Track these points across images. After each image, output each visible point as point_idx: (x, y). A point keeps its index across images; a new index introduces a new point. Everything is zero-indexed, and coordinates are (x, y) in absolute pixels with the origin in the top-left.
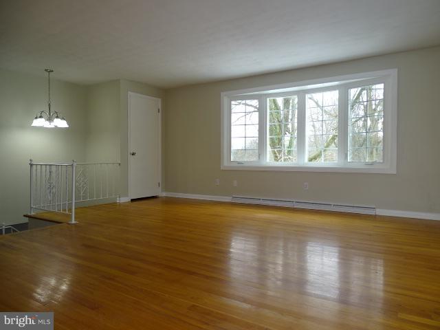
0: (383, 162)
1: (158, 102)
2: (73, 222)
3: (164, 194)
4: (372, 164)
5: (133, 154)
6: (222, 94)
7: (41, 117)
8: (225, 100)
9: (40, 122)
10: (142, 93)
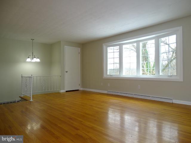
0: (177, 75)
1: (79, 50)
2: (31, 100)
3: (82, 89)
4: (171, 76)
5: (67, 72)
6: (103, 44)
7: (29, 58)
8: (104, 47)
9: (29, 60)
10: (69, 46)
